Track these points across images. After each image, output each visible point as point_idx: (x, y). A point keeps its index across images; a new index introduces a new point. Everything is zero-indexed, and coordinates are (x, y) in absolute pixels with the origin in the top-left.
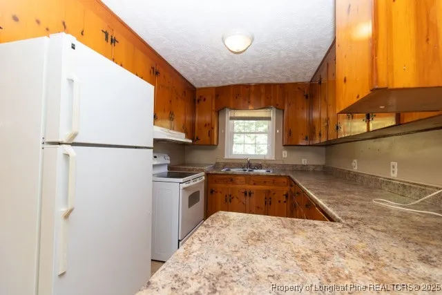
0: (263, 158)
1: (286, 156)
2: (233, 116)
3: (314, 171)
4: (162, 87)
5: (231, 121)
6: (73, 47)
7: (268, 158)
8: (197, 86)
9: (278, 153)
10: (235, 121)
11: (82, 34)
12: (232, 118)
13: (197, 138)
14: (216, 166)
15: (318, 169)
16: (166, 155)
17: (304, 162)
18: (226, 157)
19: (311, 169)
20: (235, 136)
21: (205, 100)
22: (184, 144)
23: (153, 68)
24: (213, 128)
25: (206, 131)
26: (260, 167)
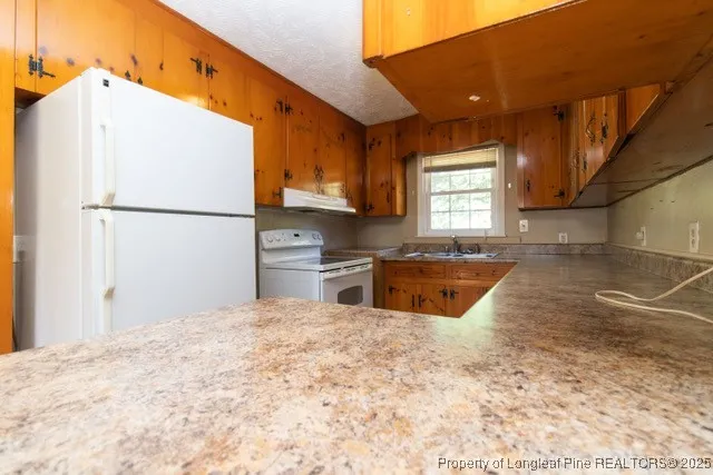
0: (483, 235)
1: (526, 230)
2: (428, 165)
3: (582, 255)
4: (298, 129)
5: (427, 175)
6: (106, 83)
7: (491, 234)
8: (366, 123)
9: (510, 224)
10: (433, 174)
11: (161, 68)
12: (428, 170)
13: (371, 206)
14: (404, 249)
15: (591, 251)
16: (317, 233)
17: (563, 238)
18: (420, 234)
19: (577, 251)
20: (433, 198)
21: (379, 143)
22: (347, 215)
23: (281, 103)
24: (394, 188)
25: (383, 194)
26: (477, 249)
